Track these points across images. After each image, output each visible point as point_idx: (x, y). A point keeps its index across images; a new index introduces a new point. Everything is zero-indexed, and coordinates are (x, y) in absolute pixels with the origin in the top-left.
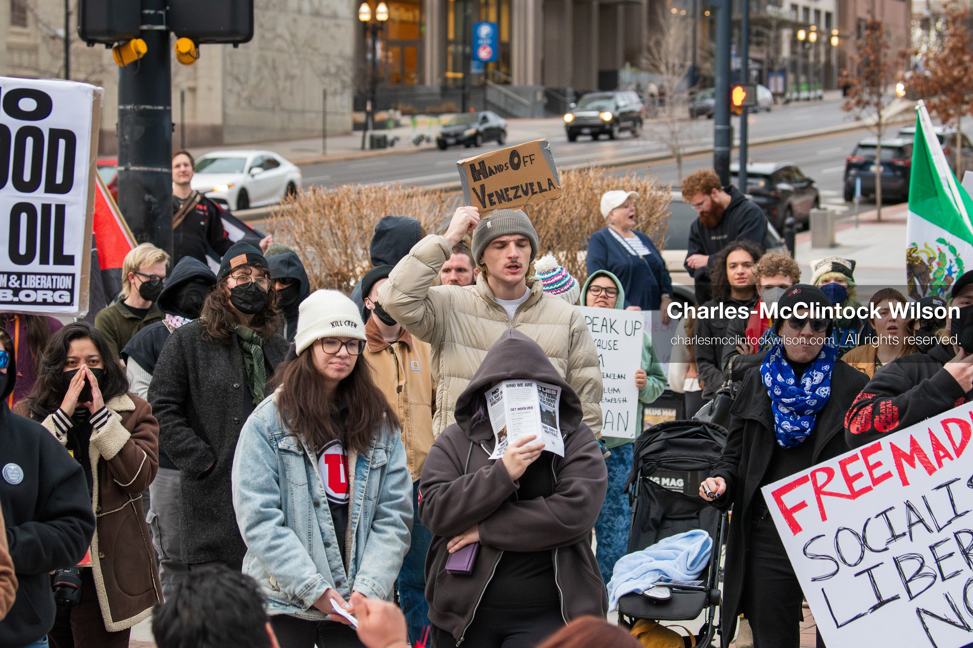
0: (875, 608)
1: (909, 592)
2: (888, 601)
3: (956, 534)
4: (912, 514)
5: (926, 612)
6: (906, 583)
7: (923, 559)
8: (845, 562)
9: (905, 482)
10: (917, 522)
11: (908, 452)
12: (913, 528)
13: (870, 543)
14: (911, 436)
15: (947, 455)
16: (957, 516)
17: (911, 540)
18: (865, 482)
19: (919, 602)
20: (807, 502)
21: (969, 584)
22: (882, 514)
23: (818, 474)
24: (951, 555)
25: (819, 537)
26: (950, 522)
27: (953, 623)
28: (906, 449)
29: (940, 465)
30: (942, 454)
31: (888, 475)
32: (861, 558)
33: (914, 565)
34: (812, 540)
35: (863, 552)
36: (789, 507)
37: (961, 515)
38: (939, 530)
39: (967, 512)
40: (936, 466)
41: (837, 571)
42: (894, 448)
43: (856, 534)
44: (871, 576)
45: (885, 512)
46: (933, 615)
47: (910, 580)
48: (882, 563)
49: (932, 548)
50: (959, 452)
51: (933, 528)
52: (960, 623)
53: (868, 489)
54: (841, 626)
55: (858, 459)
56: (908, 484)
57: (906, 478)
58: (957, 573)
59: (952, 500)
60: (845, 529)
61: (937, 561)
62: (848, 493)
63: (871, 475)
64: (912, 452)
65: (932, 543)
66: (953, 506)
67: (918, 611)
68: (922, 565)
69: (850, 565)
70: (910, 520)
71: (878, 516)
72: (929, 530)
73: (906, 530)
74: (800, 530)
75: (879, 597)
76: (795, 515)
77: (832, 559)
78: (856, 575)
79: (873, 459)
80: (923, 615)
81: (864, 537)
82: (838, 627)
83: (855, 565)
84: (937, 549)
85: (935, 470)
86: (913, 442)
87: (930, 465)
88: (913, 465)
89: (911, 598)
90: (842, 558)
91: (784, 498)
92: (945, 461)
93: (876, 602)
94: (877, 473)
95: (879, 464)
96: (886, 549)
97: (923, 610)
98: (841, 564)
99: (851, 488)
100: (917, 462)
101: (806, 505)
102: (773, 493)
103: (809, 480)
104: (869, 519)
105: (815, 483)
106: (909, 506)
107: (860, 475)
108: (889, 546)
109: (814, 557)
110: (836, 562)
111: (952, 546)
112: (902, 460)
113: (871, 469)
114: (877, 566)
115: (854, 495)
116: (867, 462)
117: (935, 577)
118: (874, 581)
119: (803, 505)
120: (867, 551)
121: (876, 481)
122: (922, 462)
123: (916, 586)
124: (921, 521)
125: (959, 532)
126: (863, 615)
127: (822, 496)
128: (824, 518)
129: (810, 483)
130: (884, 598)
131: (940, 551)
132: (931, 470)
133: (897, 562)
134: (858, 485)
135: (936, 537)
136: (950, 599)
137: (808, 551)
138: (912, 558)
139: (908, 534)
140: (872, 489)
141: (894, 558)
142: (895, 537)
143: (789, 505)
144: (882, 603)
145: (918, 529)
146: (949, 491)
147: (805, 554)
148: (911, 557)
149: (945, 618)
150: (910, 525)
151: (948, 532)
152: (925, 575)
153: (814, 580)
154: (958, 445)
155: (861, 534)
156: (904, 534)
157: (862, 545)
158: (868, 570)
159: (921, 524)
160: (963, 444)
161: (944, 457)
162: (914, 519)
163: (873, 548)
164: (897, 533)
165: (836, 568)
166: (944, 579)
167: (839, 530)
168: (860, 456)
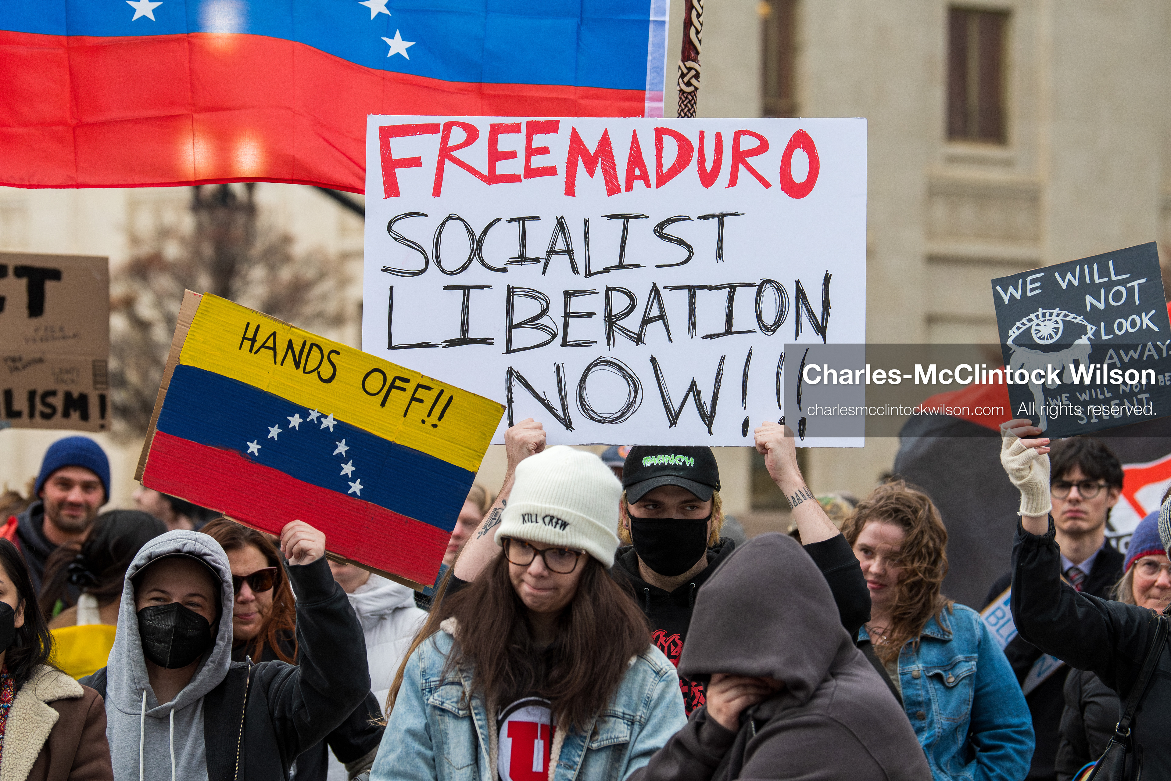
0: (451, 343)
1: (509, 341)
2: (475, 341)
3: (608, 290)
4: (560, 237)
5: (520, 378)
6: (511, 327)
7: (548, 304)
8: (439, 263)
9: (570, 191)
10: (563, 252)
11: (592, 152)
12: (554, 257)
13: (486, 252)
14: (606, 131)
15: (645, 177)
16: (621, 265)
17: (544, 272)
18: (515, 166)
19: (516, 361)
20: (423, 161)
21: (596, 365)
22: (519, 219)
23: (454, 129)
24: (589, 315)
25: (418, 214)
26: (607, 270)
27: (550, 409)
28: (592, 145)
29: (629, 187)
30: (637, 172)
31: (551, 171)
32: (463, 268)
33: (531, 308)
34: (408, 215)
35: (470, 260)
36: (395, 156)
37: (627, 267)
38: (589, 274)
39: (638, 266)
40: (623, 186)
41: (423, 271)
42: (575, 138)
43: (471, 232)
44: (466, 299)
45: (523, 220)
46: (528, 386)
47: (519, 326)
48: (489, 287)
49: (568, 295)
50: (663, 179)
51: (582, 269)
52: (560, 413)
53: (514, 179)
54: (395, 348)
55: (519, 131)
56: (573, 195)
57: (574, 185)
58: (587, 343)
59: (623, 242)
60: (459, 218)
61: (567, 315)
62: (485, 172)
63: (528, 160)
64: (597, 152)
65: (570, 288)
66: (622, 249)
67: (510, 372)
68: (544, 312)
69: (443, 271)
70: (554, 243)
71: (511, 220)
72: (575, 269)
73: (543, 255)
74: (397, 194)
75: (464, 330)
76: (398, 171)
77: (423, 252)
78: (447, 288)
79: (539, 141)
80: (515, 381)
81: (480, 242)
82: (390, 347)
83: (452, 273)
84: (574, 300)
85: (619, 191)
86: (605, 141)
87: (614, 181)
88: (591, 173)
89: (509, 351)
90: (438, 257)
91: (393, 141)
92: (639, 185)
93: (458, 335)
94: (537, 162)
95: (544, 151)
96: (504, 270)
97: (517, 373)
98: (432, 265)
99: (492, 167)
100: (599, 170)
101: (420, 165)
102: (382, 129)
103: (439, 132)
104: (498, 220)
105: (445, 139)
106: (561, 225)
107: (512, 155)
108: (510, 268)
109: (400, 239)
110: (426, 258)
111: (596, 303)
112: (580, 158)
113: (531, 152)
114: (481, 287)
115: (492, 178)
116: (529, 141)
117: (554, 336)
118: (468, 307)
119: (415, 162)
120: (475, 262)
121: (531, 173)
122: (605, 172)
123: (521, 338)
124: (569, 252)
125: (615, 289)
126: (431, 346)
127: (447, 161)
128: (437, 192)
129: (437, 138)
130: (472, 335)
131: (577, 304)
132: (612, 189)
133: (511, 293)
134: (503, 167)
135: (579, 282)
136: (562, 374)
137: (395, 227)
138: (534, 298)
139: (543, 262)
140: (521, 181)
141: (508, 286)
142: (522, 259)
143: (396, 155)
144: (464, 340)
145: (560, 262)
146: (625, 228)
147: (389, 229)
148: (532, 294)
149: (543, 396)
150: (551, 252)
151: (600, 283)
152: (543, 328)
153: (385, 270)
154: (665, 170)
155: (478, 235)
156: (537, 260)
157: (472, 250)
158: (466, 289)
159: (567, 257)
160: (674, 172)
161: (639, 178)
162: (560, 245)
163: (486, 260)
164: (529, 254)
165: (423, 267)
166: (565, 343)
167: (450, 218)
168: (524, 128)
